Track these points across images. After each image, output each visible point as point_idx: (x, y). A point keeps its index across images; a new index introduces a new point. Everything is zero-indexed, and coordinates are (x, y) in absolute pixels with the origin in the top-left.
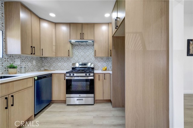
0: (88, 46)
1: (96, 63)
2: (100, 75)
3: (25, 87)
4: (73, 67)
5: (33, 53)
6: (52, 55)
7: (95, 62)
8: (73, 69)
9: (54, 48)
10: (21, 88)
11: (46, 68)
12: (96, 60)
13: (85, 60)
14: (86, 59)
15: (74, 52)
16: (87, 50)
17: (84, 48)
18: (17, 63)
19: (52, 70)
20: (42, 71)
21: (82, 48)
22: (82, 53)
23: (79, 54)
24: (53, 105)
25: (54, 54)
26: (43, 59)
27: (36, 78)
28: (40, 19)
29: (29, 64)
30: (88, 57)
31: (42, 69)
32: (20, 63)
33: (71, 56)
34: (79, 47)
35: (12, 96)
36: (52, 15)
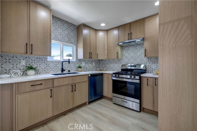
0: (139, 45)
1: (150, 65)
2: (149, 79)
3: (83, 81)
4: (122, 68)
5: (91, 57)
6: (105, 57)
7: (147, 63)
8: (122, 70)
9: (106, 51)
10: (80, 81)
11: (101, 69)
12: (150, 61)
13: (135, 61)
14: (137, 60)
15: (124, 54)
16: (137, 50)
17: (134, 48)
18: (83, 64)
19: (105, 71)
20: (98, 71)
21: (132, 48)
22: (132, 54)
23: (129, 55)
24: (103, 100)
25: (106, 56)
26: (101, 61)
27: (90, 76)
28: (96, 30)
29: (91, 65)
30: (139, 58)
31: (98, 69)
32: (84, 65)
33: (119, 58)
34: (129, 47)
35: (75, 85)
36: (103, 25)
